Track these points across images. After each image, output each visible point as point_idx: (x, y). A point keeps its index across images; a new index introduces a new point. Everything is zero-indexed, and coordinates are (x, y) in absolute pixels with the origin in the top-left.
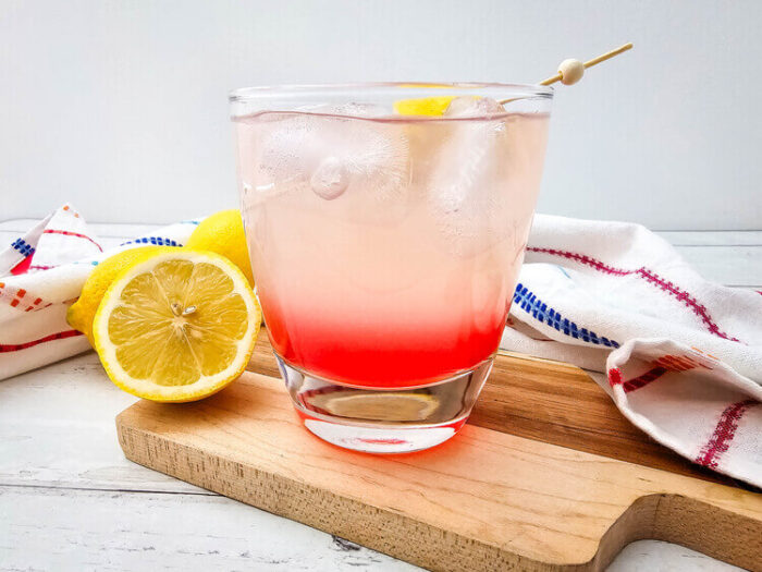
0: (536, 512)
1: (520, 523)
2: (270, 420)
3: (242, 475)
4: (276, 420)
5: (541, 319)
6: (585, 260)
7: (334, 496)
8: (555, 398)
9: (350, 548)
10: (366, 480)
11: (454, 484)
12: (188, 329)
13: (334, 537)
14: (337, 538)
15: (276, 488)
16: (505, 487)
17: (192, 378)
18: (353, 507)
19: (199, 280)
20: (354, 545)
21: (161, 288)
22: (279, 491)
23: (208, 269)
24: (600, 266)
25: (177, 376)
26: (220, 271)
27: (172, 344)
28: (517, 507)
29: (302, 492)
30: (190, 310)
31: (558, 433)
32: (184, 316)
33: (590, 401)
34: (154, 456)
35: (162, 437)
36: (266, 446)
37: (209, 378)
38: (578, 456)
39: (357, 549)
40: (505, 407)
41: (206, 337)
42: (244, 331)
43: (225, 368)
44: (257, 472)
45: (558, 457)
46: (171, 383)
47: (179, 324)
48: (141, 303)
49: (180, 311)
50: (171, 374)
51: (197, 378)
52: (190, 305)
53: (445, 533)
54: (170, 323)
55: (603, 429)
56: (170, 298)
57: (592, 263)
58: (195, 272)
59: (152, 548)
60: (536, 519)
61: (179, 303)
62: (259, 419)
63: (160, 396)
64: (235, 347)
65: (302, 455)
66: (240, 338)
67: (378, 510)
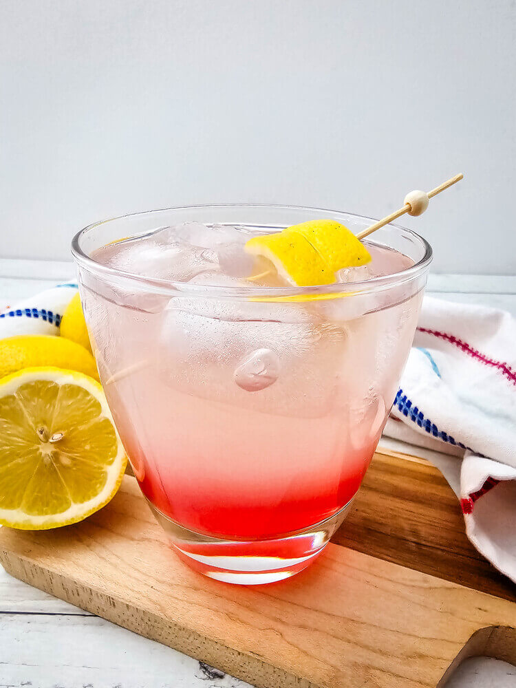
0: (382, 653)
1: (368, 667)
2: (143, 539)
3: (114, 605)
4: (149, 540)
5: (406, 413)
6: (452, 339)
7: (199, 636)
8: (410, 506)
9: (216, 676)
10: (230, 616)
11: (311, 619)
12: (56, 456)
13: (200, 663)
14: (204, 666)
15: (146, 620)
16: (357, 622)
17: (62, 505)
18: (217, 647)
19: (64, 403)
20: (219, 672)
21: (26, 414)
22: (149, 623)
23: (74, 391)
24: (465, 347)
25: (47, 506)
26: (87, 393)
27: (40, 473)
28: (366, 647)
29: (170, 627)
30: (57, 437)
31: (409, 551)
32: (51, 443)
33: (442, 509)
34: (31, 576)
35: (36, 563)
36: (137, 575)
37: (80, 505)
38: (425, 581)
39: (221, 677)
40: (365, 519)
41: (75, 465)
42: (114, 455)
43: (95, 495)
44: (127, 606)
45: (408, 583)
46: (42, 513)
47: (46, 450)
48: (6, 429)
49: (47, 438)
50: (41, 503)
51: (69, 506)
52: (56, 431)
53: (299, 679)
54: (38, 449)
55: (450, 546)
56: (36, 423)
57: (459, 343)
58: (60, 394)
59: (29, 683)
60: (381, 661)
61: (45, 427)
62: (133, 539)
63: (31, 526)
64: (105, 473)
65: (171, 585)
66: (111, 463)
67: (239, 654)
